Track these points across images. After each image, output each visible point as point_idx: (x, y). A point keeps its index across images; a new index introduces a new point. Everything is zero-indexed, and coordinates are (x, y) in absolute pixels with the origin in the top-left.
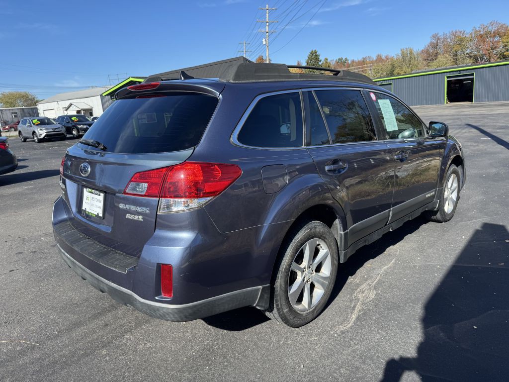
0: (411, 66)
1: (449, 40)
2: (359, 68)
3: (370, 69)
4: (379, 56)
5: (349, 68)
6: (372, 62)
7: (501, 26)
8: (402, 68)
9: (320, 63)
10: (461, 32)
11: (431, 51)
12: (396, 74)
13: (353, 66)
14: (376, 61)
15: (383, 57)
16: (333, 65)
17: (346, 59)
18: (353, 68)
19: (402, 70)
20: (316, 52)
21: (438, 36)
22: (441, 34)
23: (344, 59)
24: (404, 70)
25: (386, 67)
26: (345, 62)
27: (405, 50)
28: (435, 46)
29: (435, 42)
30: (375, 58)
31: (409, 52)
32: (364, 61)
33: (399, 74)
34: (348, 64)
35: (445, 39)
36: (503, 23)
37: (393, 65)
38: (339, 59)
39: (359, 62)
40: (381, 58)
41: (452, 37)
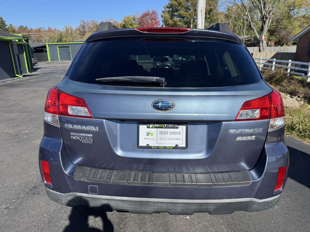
0: (72, 37)
1: (90, 24)
2: (37, 34)
3: (46, 36)
4: (49, 28)
5: (30, 34)
6: (45, 31)
7: (115, 21)
8: (67, 37)
9: (7, 27)
10: (96, 21)
11: (81, 30)
12: (64, 41)
13: (32, 32)
14: (48, 31)
15: (53, 29)
16: (17, 30)
17: (26, 27)
18: (32, 33)
19: (67, 39)
20: (2, 19)
21: (84, 21)
22: (85, 21)
23: (24, 27)
24: (68, 38)
25: (57, 36)
26: (26, 29)
27: (67, 27)
28: (83, 27)
29: (83, 24)
30: (47, 29)
31: (70, 28)
32: (39, 30)
33: (66, 41)
34: (28, 31)
35: (88, 24)
36: (116, 20)
37: (61, 35)
38: (21, 26)
39: (36, 30)
40: (51, 30)
41: (92, 23)
